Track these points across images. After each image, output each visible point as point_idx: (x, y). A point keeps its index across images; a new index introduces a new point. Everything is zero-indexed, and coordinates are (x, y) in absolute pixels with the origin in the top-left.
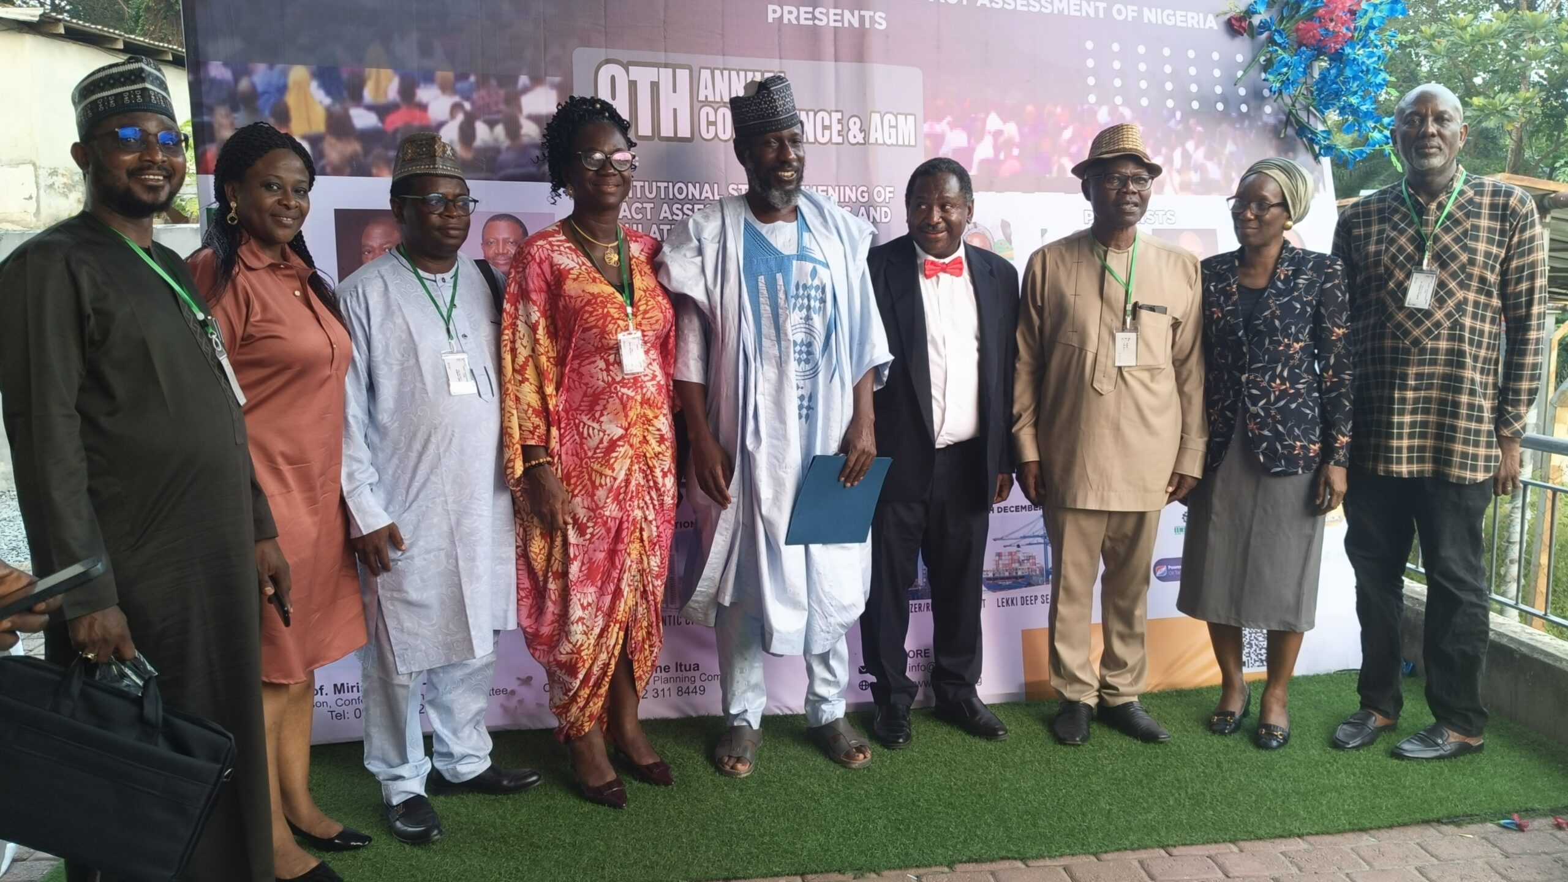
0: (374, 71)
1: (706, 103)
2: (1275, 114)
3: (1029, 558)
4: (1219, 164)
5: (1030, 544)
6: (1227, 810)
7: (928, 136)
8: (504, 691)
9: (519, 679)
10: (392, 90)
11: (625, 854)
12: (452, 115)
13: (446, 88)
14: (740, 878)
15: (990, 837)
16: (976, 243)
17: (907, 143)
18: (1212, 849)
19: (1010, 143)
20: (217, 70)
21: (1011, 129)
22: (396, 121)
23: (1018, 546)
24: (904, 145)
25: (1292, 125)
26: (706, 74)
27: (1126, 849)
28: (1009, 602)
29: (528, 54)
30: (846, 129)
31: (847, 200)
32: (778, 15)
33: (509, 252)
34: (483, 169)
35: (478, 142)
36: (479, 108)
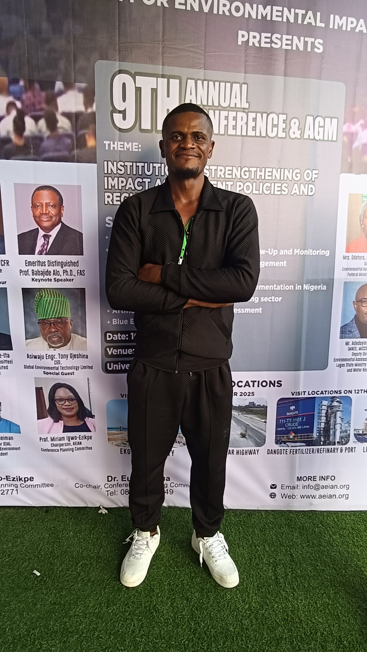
12: (8, 112)
13: (2, 90)
17: (330, 139)
26: (191, 83)
29: (62, 65)
30: (288, 127)
31: (285, 179)
32: (245, 39)
33: (50, 213)
34: (31, 153)
35: (27, 133)
36: (27, 106)
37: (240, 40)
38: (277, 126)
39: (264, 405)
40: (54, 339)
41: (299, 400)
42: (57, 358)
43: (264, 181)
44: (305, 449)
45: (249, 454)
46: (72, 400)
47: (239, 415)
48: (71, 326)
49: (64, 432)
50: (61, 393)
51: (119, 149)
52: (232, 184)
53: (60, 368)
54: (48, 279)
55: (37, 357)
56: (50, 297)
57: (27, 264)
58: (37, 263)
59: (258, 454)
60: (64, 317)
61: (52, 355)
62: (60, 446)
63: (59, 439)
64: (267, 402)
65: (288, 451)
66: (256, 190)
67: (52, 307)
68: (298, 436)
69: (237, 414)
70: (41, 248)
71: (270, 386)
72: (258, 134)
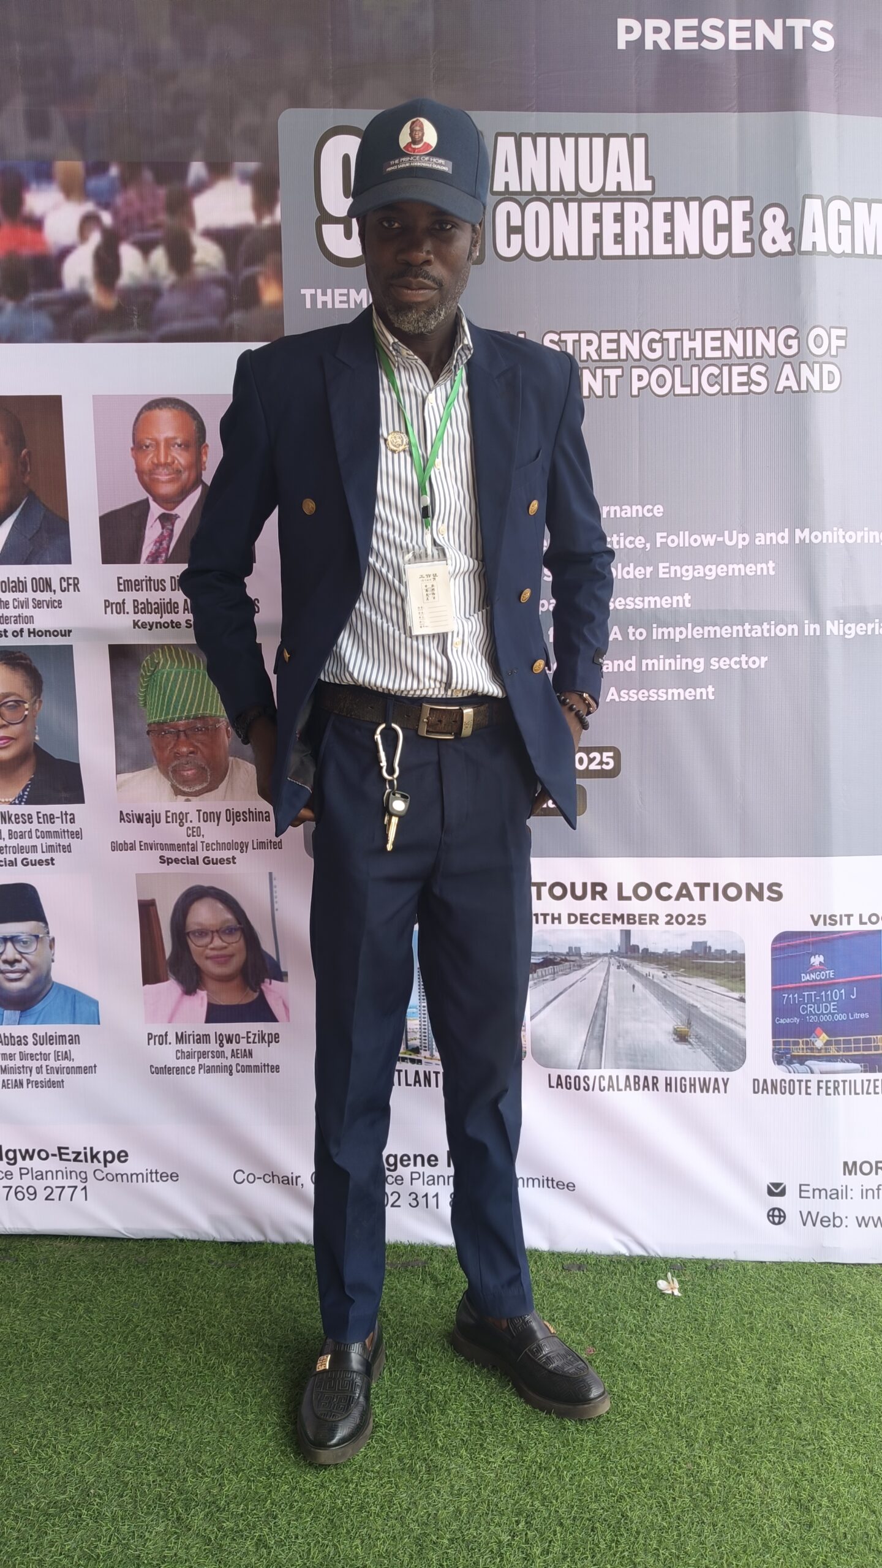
12: (82, 235)
13: (72, 192)
17: (870, 251)
26: (506, 145)
29: (204, 125)
30: (757, 228)
31: (759, 353)
32: (635, 36)
33: (176, 462)
34: (132, 324)
35: (125, 280)
36: (126, 221)
37: (622, 40)
38: (727, 228)
39: (734, 952)
40: (185, 773)
41: (834, 939)
42: (193, 819)
43: (703, 363)
44: (862, 1081)
45: (702, 1091)
46: (230, 931)
47: (665, 977)
48: (229, 737)
49: (208, 1021)
50: (204, 914)
51: (338, 306)
52: (620, 374)
53: (200, 845)
54: (172, 622)
55: (145, 817)
56: (178, 667)
57: (122, 587)
58: (144, 583)
59: (725, 1092)
60: (211, 716)
61: (181, 813)
62: (199, 1058)
63: (196, 1038)
64: (742, 941)
65: (813, 1086)
66: (682, 386)
67: (180, 690)
68: (837, 1042)
69: (660, 974)
70: (155, 548)
71: (748, 899)
72: (679, 250)
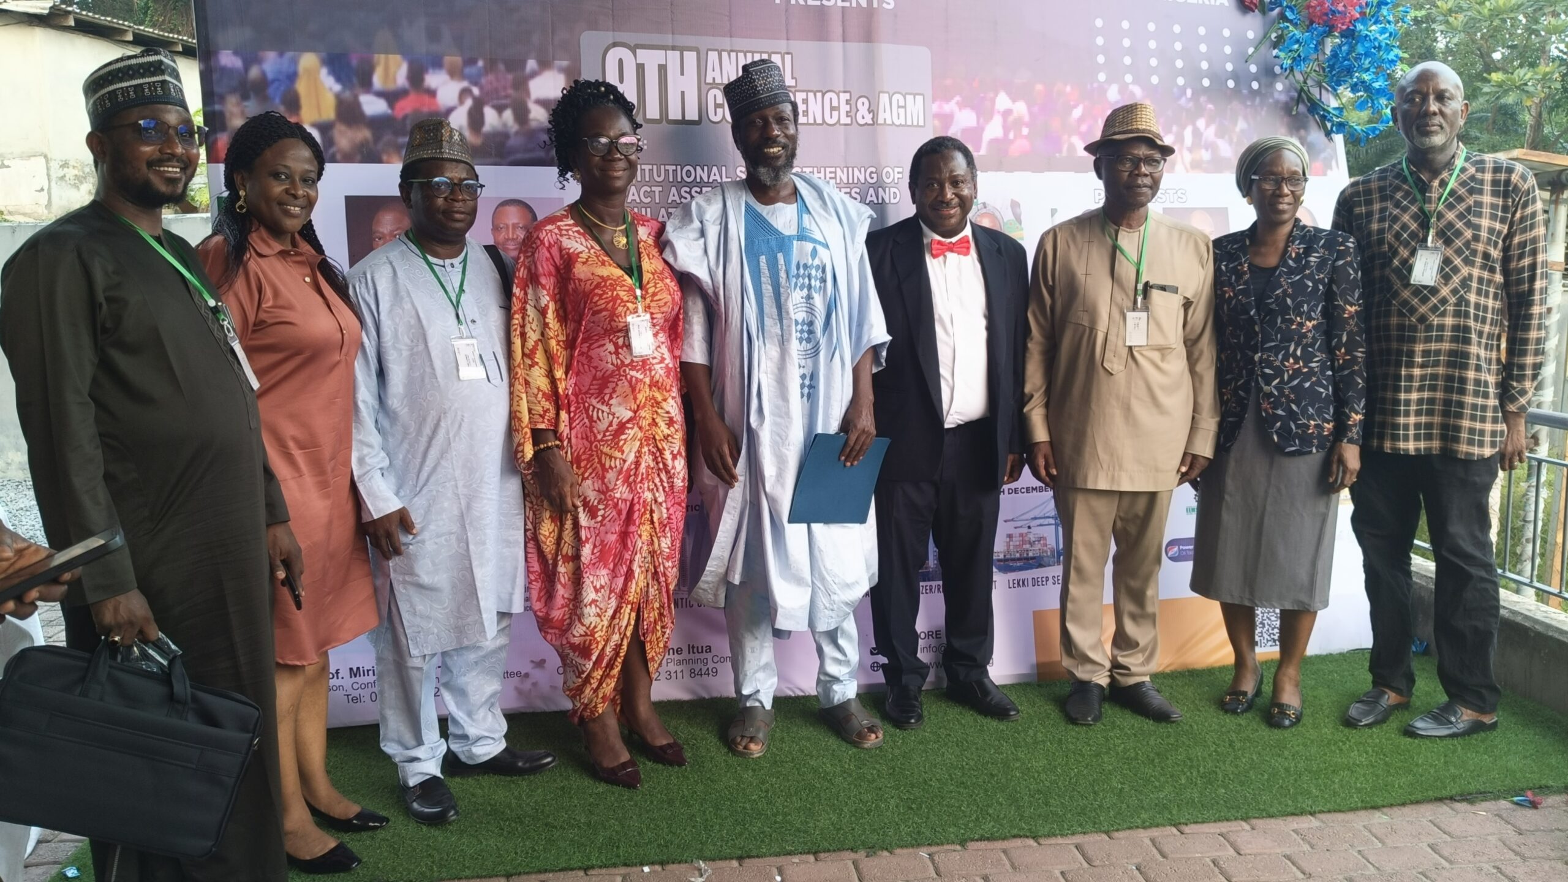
0: (382, 57)
1: (714, 85)
2: (1287, 90)
3: (1040, 539)
4: (1231, 142)
5: (1041, 525)
6: (1239, 788)
7: (937, 116)
8: (518, 674)
9: (532, 662)
10: (401, 76)
11: (639, 834)
12: (461, 100)
13: (454, 74)
14: (753, 857)
15: (1002, 816)
16: (986, 223)
17: (915, 123)
18: (1224, 827)
19: (1019, 123)
20: (228, 59)
21: (1021, 108)
22: (406, 107)
23: (1029, 527)
24: (912, 126)
25: (1303, 101)
26: (713, 56)
27: (1137, 827)
28: (1021, 583)
29: (536, 38)
30: (854, 110)
31: (855, 180)
33: (519, 237)
34: (494, 155)
35: (487, 127)
36: (486, 93)
38: (837, 109)
72: (811, 121)
